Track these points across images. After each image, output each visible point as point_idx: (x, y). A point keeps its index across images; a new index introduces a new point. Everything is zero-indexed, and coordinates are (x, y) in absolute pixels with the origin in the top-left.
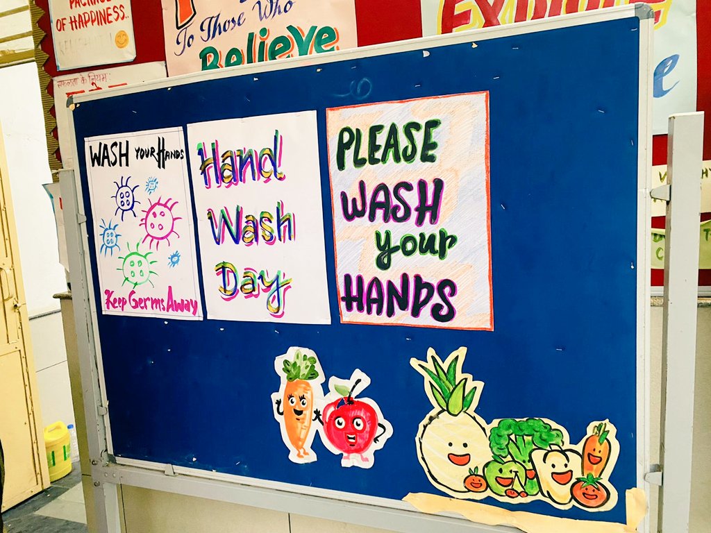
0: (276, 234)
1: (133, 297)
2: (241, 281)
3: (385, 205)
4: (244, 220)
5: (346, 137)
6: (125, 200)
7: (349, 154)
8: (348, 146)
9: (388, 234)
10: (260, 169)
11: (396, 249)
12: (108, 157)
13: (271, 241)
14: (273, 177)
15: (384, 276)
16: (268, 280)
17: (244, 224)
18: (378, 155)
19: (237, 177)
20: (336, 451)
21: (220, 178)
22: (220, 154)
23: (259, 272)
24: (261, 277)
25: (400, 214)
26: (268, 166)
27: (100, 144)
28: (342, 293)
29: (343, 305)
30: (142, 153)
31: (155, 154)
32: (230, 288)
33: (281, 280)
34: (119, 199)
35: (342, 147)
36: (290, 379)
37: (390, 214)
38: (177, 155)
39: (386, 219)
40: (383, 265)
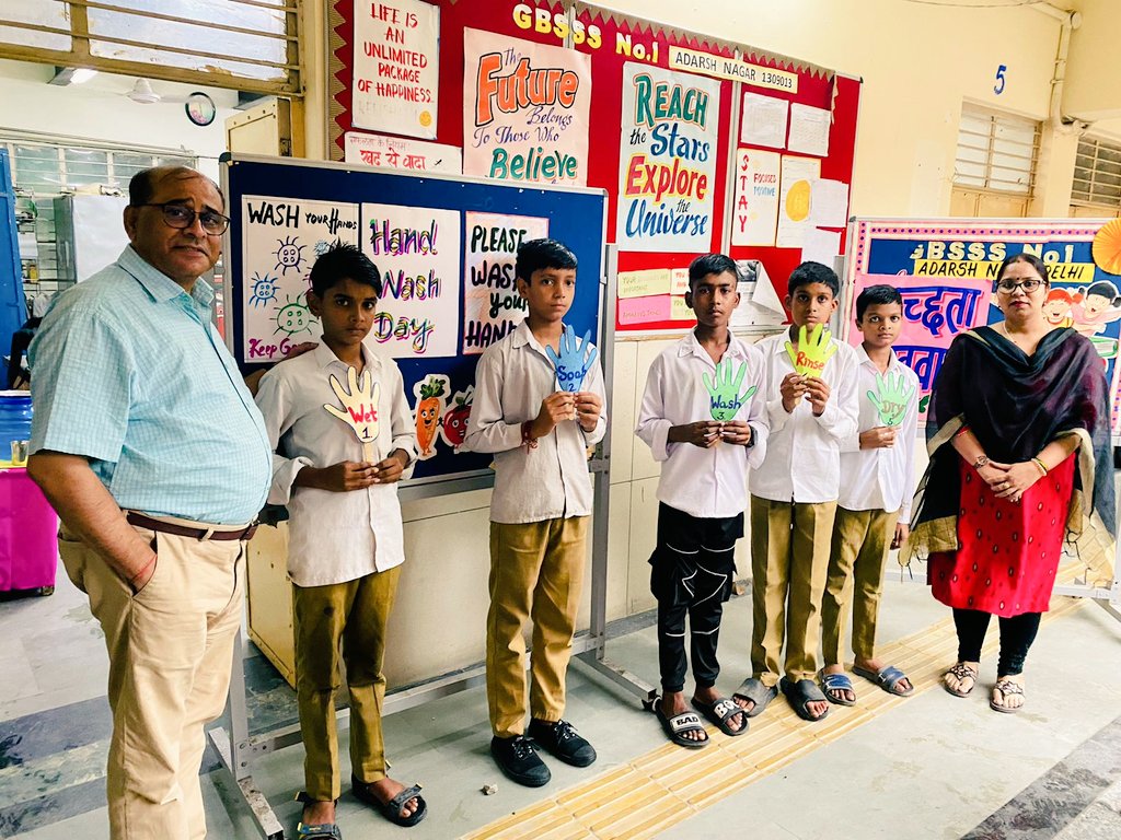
0: (426, 292)
1: (286, 344)
2: (395, 326)
3: (497, 277)
4: (404, 281)
5: (478, 232)
6: (289, 257)
7: (479, 242)
8: (479, 237)
9: (498, 295)
10: (420, 245)
11: (501, 305)
12: (272, 217)
13: (422, 297)
14: (429, 251)
15: (493, 322)
16: (417, 325)
17: (404, 284)
18: (496, 246)
19: (402, 249)
20: (450, 444)
21: (388, 247)
22: (390, 230)
23: (411, 320)
24: (413, 324)
25: (505, 283)
26: (426, 244)
27: (264, 204)
28: (467, 334)
29: (466, 341)
30: (313, 219)
31: (328, 221)
32: (385, 333)
33: (427, 326)
34: (282, 256)
35: (475, 238)
36: (424, 398)
37: (500, 283)
38: (349, 225)
39: (497, 287)
40: (493, 314)
